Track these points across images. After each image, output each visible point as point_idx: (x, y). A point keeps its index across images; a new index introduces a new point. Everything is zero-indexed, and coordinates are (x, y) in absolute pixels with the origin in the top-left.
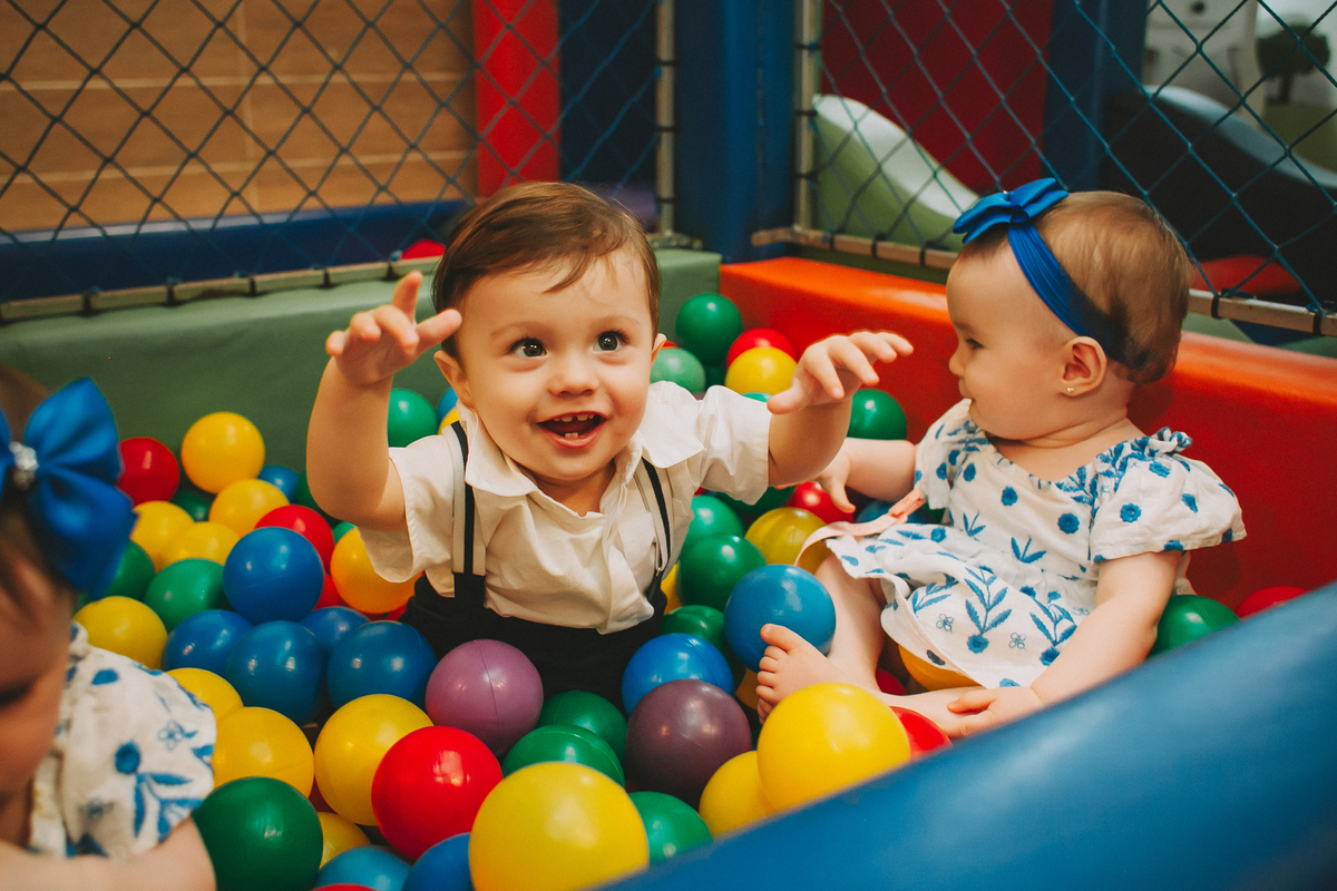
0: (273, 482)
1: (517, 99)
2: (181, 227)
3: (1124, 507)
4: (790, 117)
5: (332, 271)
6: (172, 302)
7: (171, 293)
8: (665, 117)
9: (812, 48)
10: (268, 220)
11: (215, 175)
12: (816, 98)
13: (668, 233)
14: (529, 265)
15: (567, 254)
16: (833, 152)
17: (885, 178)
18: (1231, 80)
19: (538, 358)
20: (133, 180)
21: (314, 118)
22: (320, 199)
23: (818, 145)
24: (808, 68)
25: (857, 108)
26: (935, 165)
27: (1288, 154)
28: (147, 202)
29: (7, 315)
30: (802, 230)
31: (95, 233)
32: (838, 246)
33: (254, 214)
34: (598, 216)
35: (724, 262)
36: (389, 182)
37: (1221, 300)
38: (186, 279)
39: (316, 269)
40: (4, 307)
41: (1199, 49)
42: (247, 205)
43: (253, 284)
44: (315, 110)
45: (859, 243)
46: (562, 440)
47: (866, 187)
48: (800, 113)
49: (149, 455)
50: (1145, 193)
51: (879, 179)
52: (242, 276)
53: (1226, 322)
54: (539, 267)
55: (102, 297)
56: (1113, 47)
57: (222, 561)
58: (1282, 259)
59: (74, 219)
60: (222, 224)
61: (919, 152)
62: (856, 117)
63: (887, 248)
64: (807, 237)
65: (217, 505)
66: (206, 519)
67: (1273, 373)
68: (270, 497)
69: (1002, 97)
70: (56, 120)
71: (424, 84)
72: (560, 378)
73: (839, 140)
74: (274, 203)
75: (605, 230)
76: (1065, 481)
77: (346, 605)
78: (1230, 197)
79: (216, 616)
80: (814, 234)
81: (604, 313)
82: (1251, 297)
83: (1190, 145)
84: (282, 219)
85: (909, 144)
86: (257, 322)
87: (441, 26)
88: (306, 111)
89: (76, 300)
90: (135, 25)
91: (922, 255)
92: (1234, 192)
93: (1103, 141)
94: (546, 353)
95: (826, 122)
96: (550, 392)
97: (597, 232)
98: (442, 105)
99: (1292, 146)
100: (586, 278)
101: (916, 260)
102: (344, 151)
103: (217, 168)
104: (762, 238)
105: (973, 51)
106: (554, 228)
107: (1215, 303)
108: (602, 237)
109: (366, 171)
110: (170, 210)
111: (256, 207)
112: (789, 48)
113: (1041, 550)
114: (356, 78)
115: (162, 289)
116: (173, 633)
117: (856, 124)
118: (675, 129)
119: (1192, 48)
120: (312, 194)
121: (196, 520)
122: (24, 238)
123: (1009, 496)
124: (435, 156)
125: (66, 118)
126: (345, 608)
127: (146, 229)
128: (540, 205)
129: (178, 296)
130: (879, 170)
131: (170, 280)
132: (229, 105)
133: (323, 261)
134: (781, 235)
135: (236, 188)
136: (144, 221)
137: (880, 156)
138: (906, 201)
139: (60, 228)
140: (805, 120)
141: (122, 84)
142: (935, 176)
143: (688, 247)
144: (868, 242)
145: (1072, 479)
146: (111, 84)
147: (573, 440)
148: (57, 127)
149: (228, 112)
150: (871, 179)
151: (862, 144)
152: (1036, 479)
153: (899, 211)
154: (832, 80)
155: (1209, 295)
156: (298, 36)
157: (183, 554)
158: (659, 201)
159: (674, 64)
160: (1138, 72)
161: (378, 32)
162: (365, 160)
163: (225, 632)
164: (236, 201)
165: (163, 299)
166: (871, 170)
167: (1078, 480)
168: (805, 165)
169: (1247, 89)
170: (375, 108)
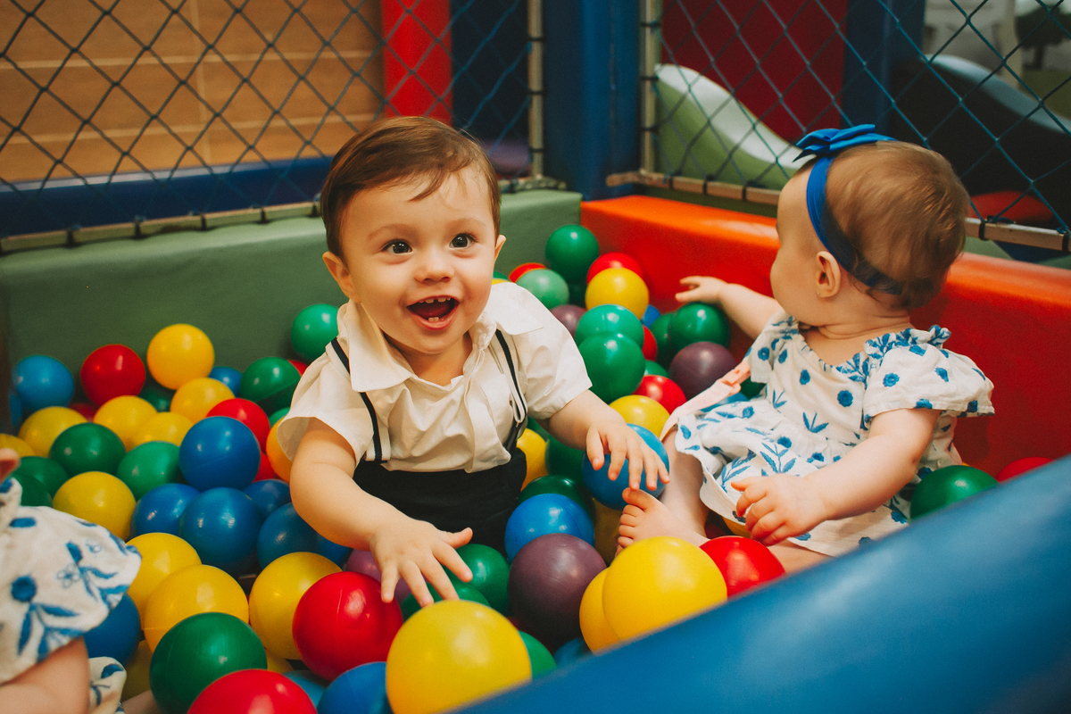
0: (221, 380)
1: (416, 69)
2: (147, 177)
3: (886, 376)
4: (636, 82)
5: (267, 209)
6: (139, 236)
7: (138, 229)
8: (535, 83)
9: (654, 26)
10: (218, 171)
11: (175, 135)
12: (658, 67)
13: (539, 177)
14: (396, 180)
15: (427, 170)
16: (671, 110)
17: (714, 130)
18: (994, 47)
19: (405, 254)
20: (108, 140)
21: (252, 86)
22: (258, 153)
23: (659, 105)
24: (651, 42)
25: (691, 74)
26: (754, 119)
27: (1041, 106)
28: (119, 155)
29: (6, 248)
30: (647, 173)
31: (79, 182)
32: (676, 186)
33: (205, 166)
34: (450, 140)
35: (584, 200)
36: (313, 138)
37: (987, 225)
38: (150, 217)
39: (255, 208)
40: (3, 241)
41: (968, 22)
42: (201, 159)
43: (204, 221)
44: (253, 80)
45: (694, 183)
46: (425, 323)
47: (698, 137)
48: (645, 79)
49: (121, 358)
50: (925, 139)
51: (708, 131)
52: (195, 214)
53: (991, 242)
54: (404, 181)
55: (82, 233)
56: (898, 21)
57: (179, 444)
58: (1036, 191)
59: (59, 170)
60: (177, 174)
61: (741, 109)
62: (690, 81)
63: (716, 187)
64: (651, 179)
65: (177, 398)
66: (168, 409)
67: (1028, 283)
68: (218, 391)
69: (808, 63)
70: (43, 90)
71: (342, 60)
72: (423, 269)
73: (676, 100)
74: (220, 158)
75: (456, 152)
76: (845, 366)
77: (278, 477)
78: (993, 141)
79: (173, 489)
80: (656, 177)
81: (457, 217)
82: (1012, 223)
83: (960, 99)
84: (226, 170)
85: (733, 102)
86: (206, 251)
87: (354, 11)
88: (245, 81)
89: (60, 235)
90: (106, 13)
91: (744, 192)
92: (997, 137)
93: (889, 97)
94: (411, 250)
95: (666, 86)
96: (416, 280)
97: (450, 154)
98: (356, 75)
99: (1043, 100)
100: (442, 189)
101: (739, 196)
102: (276, 113)
103: (176, 129)
104: (615, 180)
105: (784, 26)
106: (416, 151)
107: (982, 227)
108: (454, 157)
109: (295, 130)
110: (137, 162)
111: (208, 160)
112: (635, 26)
113: (825, 422)
114: (288, 56)
115: (130, 226)
116: (139, 502)
117: (690, 86)
118: (544, 93)
119: (963, 20)
120: (251, 148)
121: (159, 410)
122: (22, 187)
123: (805, 377)
124: (351, 118)
125: (51, 88)
126: (279, 481)
127: (116, 179)
128: (404, 133)
129: (144, 231)
130: (709, 123)
131: (137, 218)
132: (183, 76)
133: (260, 202)
134: (630, 177)
135: (189, 143)
136: (114, 173)
137: (709, 112)
138: (730, 149)
139: (47, 179)
140: (648, 84)
141: (99, 62)
142: (754, 128)
143: (555, 188)
144: (700, 182)
145: (850, 364)
146: (91, 62)
147: (435, 323)
148: (45, 96)
149: (183, 83)
150: (702, 132)
151: (695, 104)
152: (823, 363)
153: (725, 156)
154: (670, 52)
155: (978, 221)
156: (238, 20)
157: (148, 438)
158: (532, 151)
159: (543, 40)
160: (919, 42)
161: (302, 16)
162: (295, 122)
163: (181, 502)
164: (189, 155)
165: (132, 233)
166: (701, 124)
167: (853, 363)
168: (649, 119)
169: (1008, 53)
170: (301, 78)
